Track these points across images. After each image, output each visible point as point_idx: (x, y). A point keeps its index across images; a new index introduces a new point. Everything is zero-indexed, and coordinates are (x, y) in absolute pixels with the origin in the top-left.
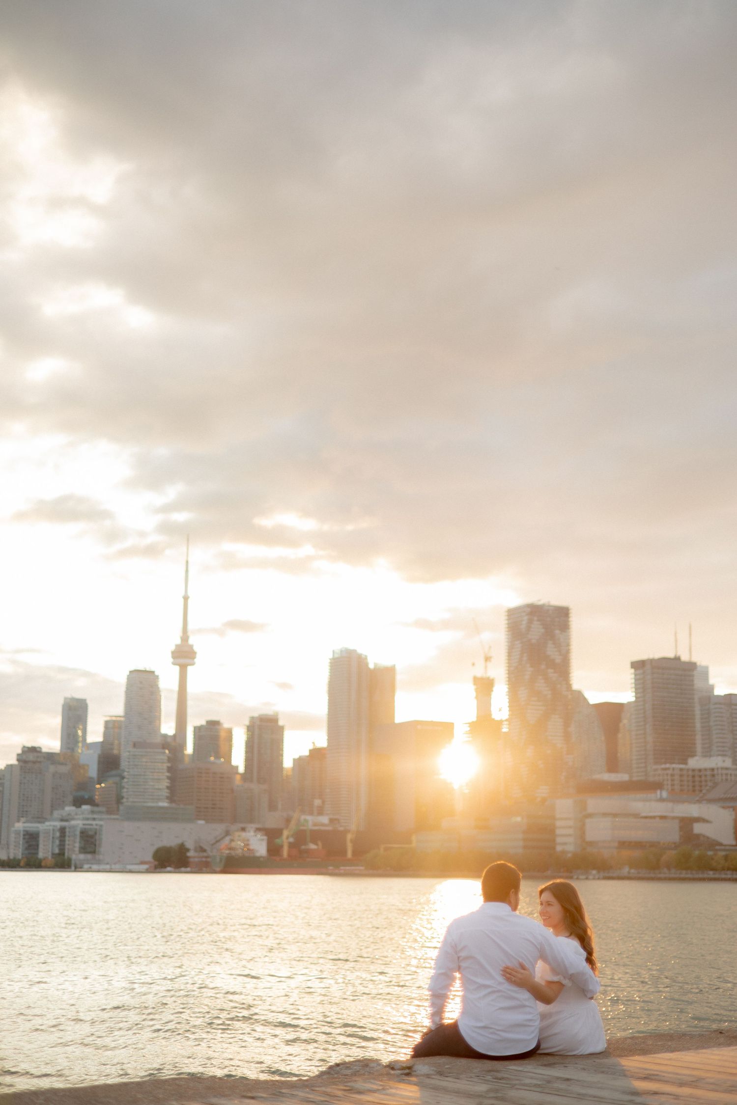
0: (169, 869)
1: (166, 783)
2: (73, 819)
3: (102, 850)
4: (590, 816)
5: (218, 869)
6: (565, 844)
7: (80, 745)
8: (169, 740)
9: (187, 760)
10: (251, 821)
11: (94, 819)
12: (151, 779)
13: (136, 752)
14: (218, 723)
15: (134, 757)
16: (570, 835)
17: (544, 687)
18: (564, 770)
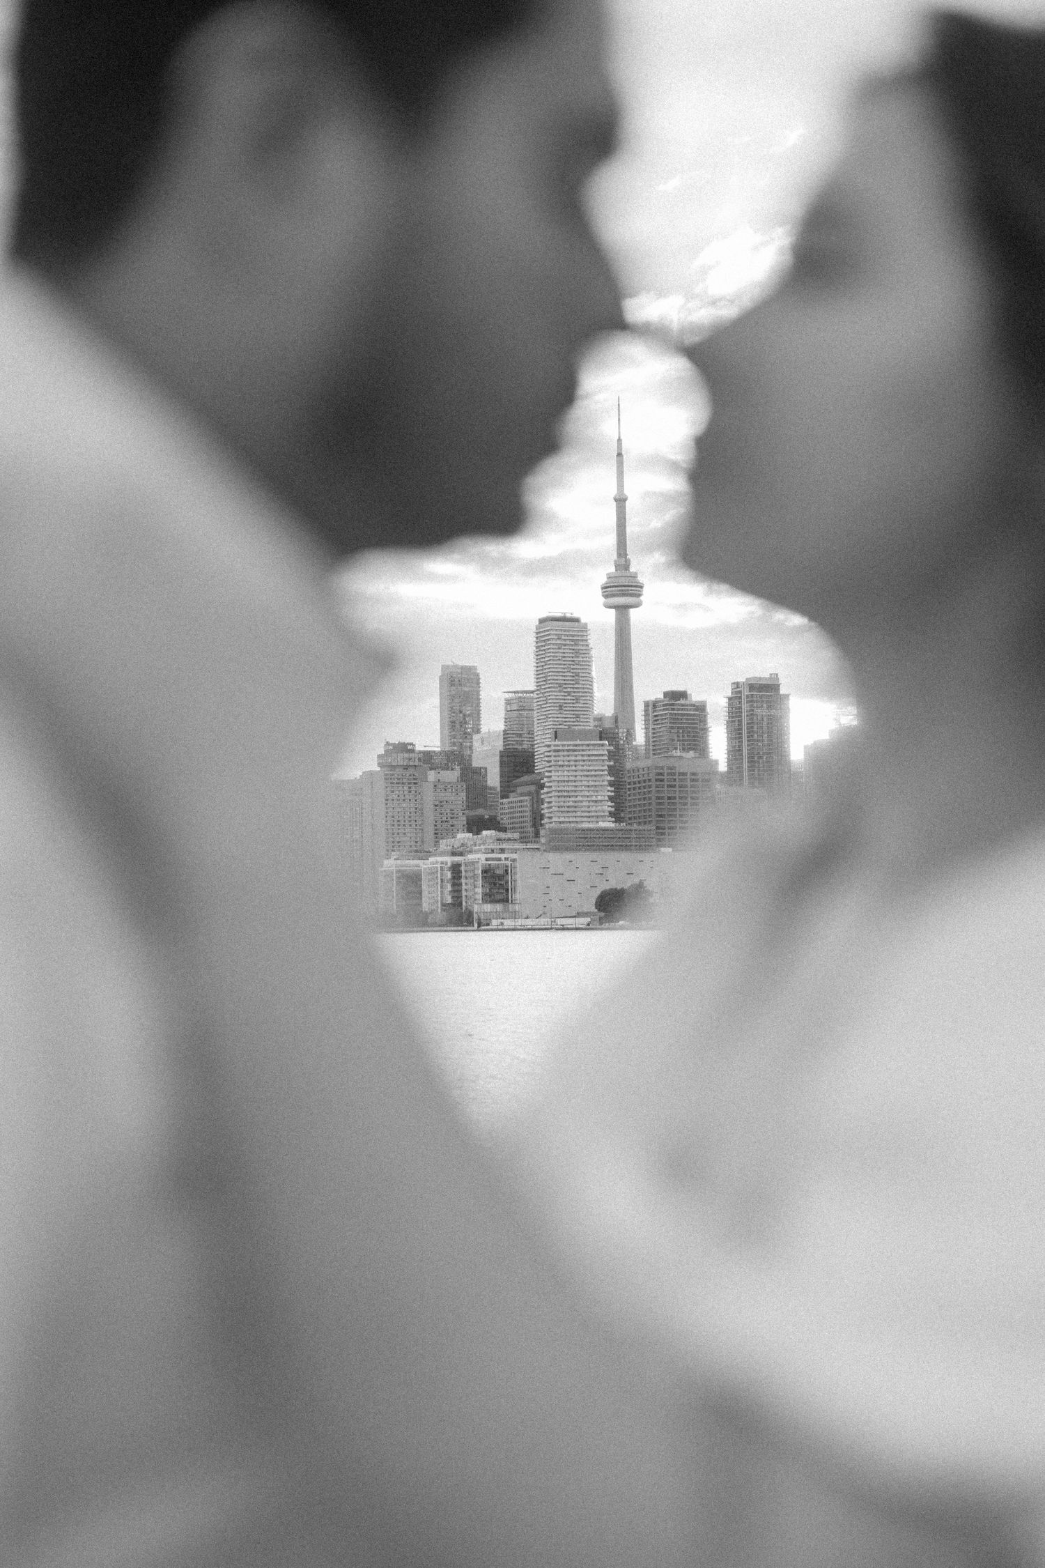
0: (621, 923)
1: (608, 792)
2: (471, 852)
3: (518, 896)
7: (471, 739)
8: (609, 724)
9: (638, 755)
11: (502, 851)
12: (585, 786)
13: (558, 746)
14: (683, 695)
15: (557, 754)
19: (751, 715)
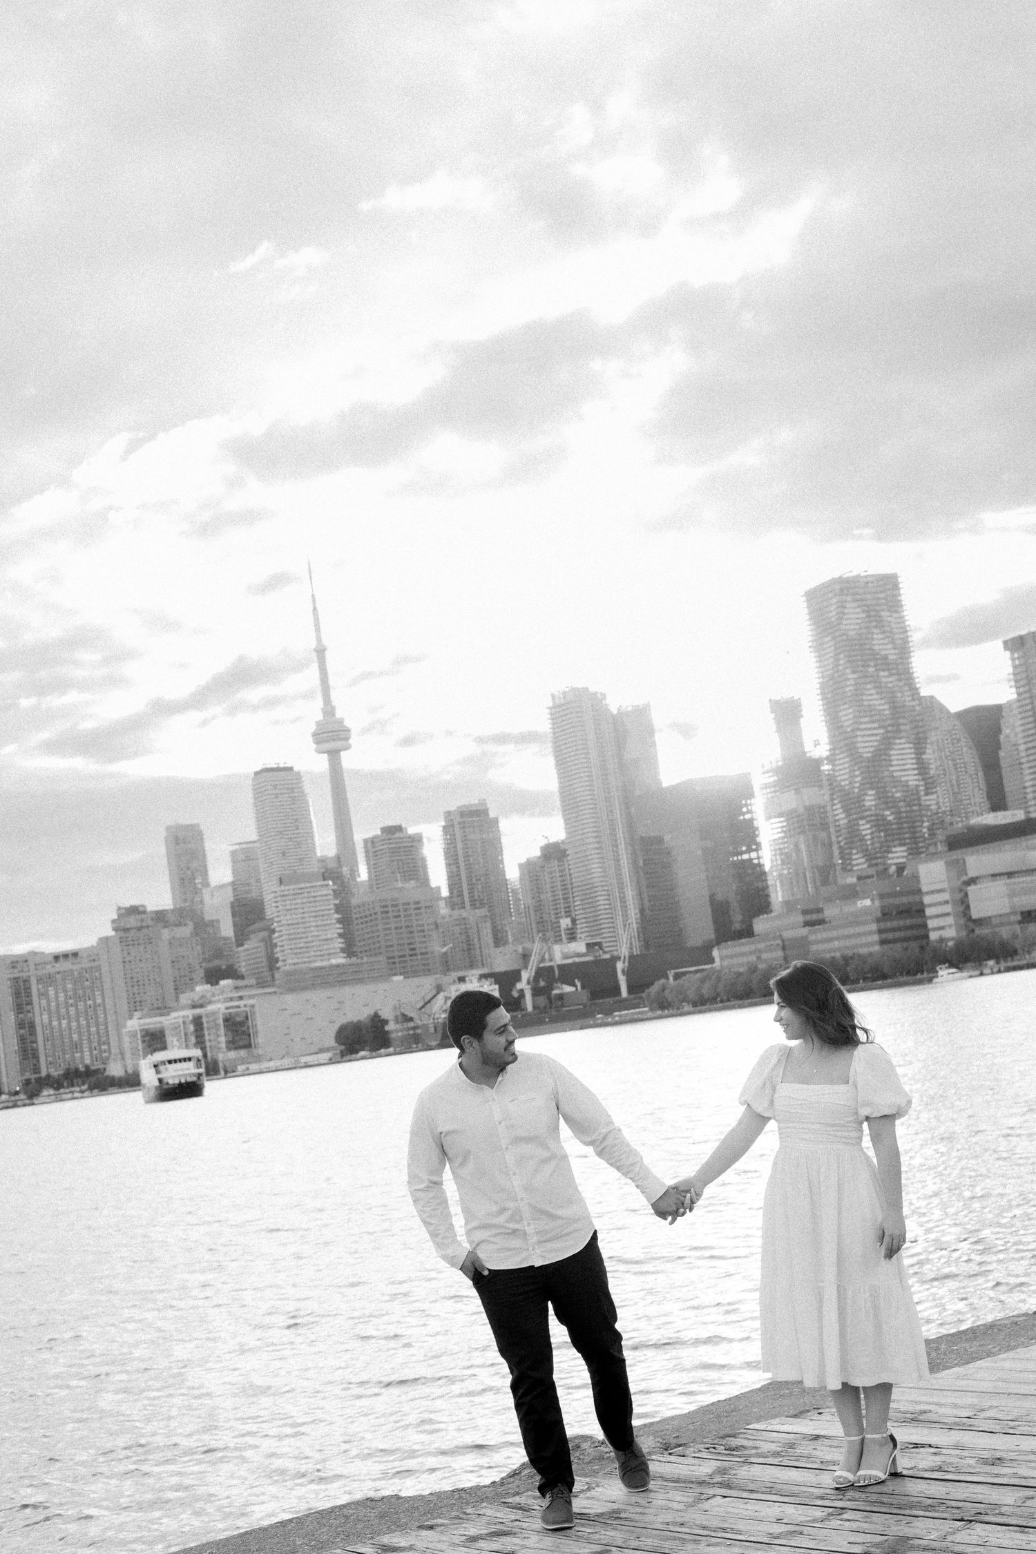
0: (362, 1053)
1: (335, 930)
2: (210, 1002)
3: (260, 1040)
4: (973, 881)
5: (434, 1043)
6: (942, 928)
7: (202, 891)
8: (332, 865)
9: (362, 890)
10: (472, 965)
11: (241, 998)
12: (314, 926)
13: (284, 891)
14: (399, 828)
15: (284, 898)
16: (948, 914)
17: (877, 700)
18: (925, 819)
19: (465, 840)
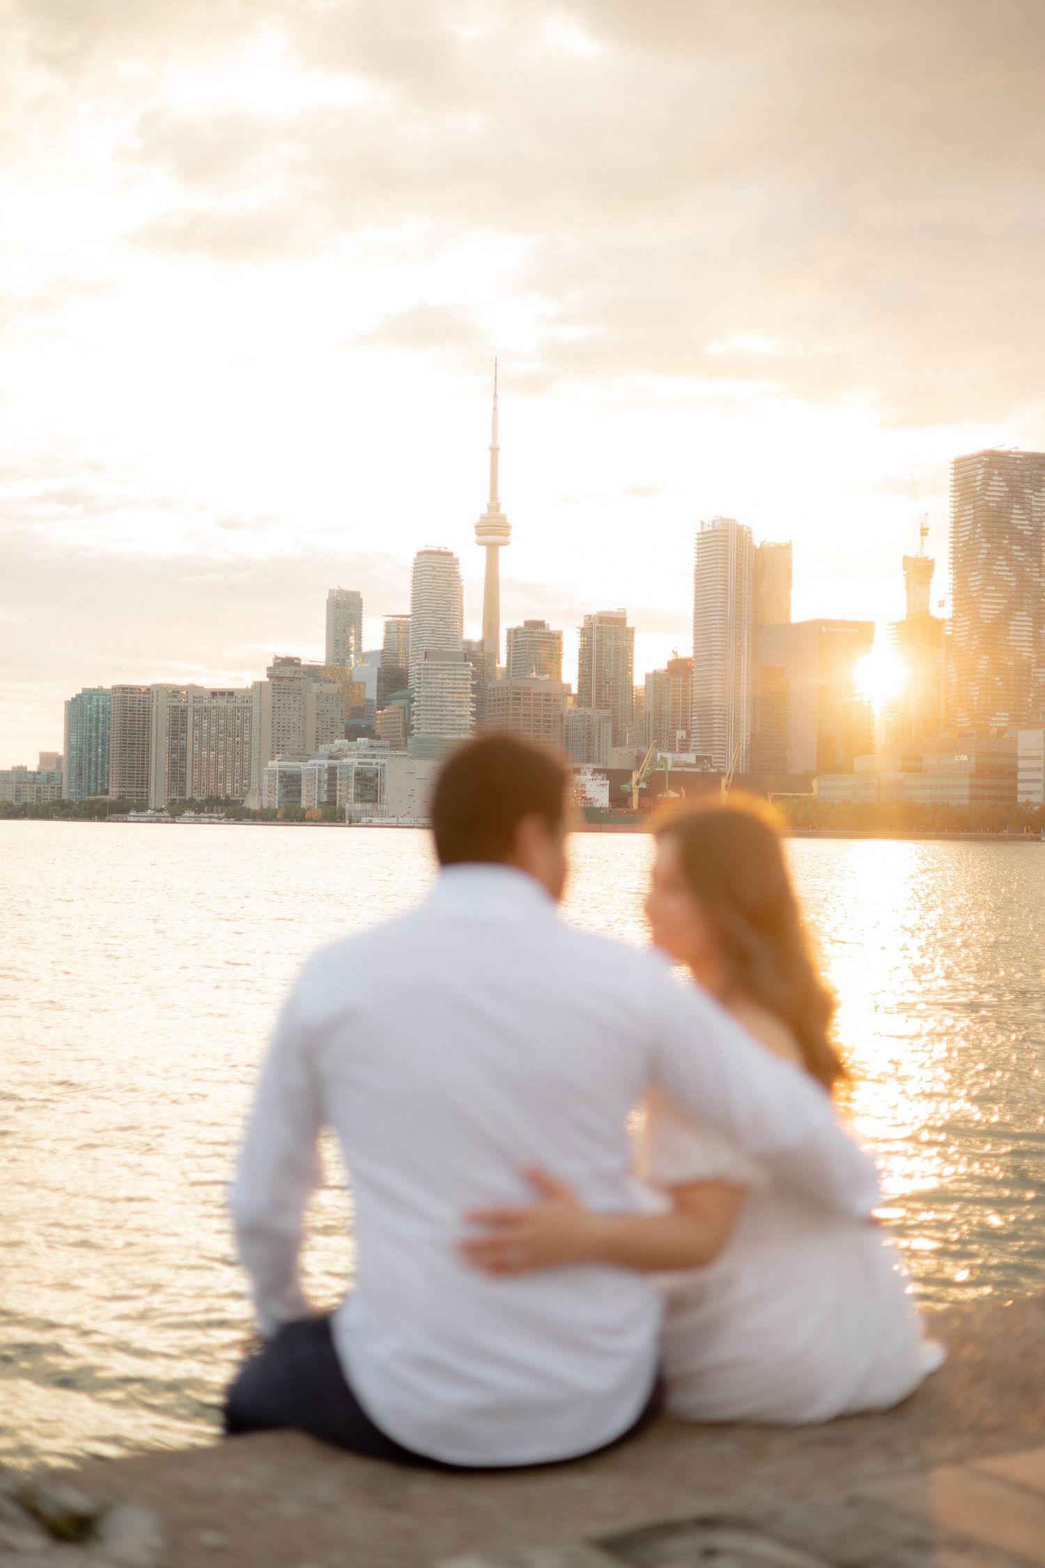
1: (470, 708)
2: (346, 756)
3: (385, 797)
6: (1031, 793)
7: (352, 656)
8: (474, 648)
9: (499, 676)
10: (589, 760)
11: (374, 756)
12: (450, 702)
13: (428, 665)
14: (541, 624)
15: (426, 672)
16: (1038, 781)
17: (1006, 571)
18: (1032, 690)
19: (600, 644)
